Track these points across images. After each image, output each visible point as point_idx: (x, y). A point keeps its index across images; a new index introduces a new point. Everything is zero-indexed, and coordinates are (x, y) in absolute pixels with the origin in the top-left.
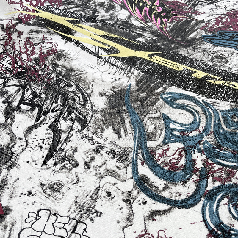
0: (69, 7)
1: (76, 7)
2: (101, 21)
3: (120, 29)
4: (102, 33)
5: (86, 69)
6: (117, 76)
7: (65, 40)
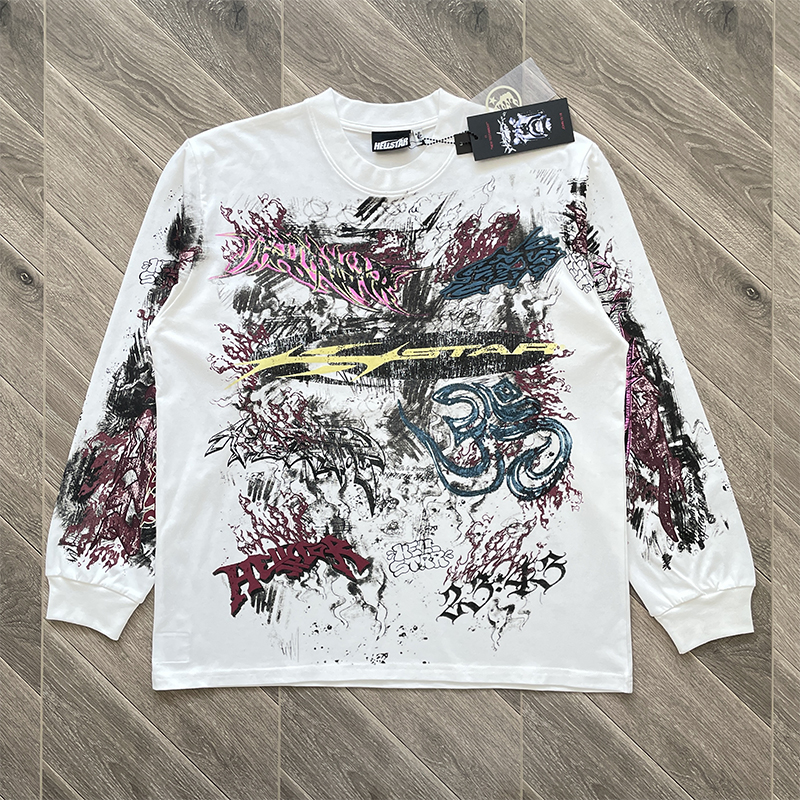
0: (278, 332)
1: (285, 328)
2: (324, 332)
3: (350, 333)
4: (335, 349)
5: (348, 407)
6: (381, 398)
7: (304, 382)
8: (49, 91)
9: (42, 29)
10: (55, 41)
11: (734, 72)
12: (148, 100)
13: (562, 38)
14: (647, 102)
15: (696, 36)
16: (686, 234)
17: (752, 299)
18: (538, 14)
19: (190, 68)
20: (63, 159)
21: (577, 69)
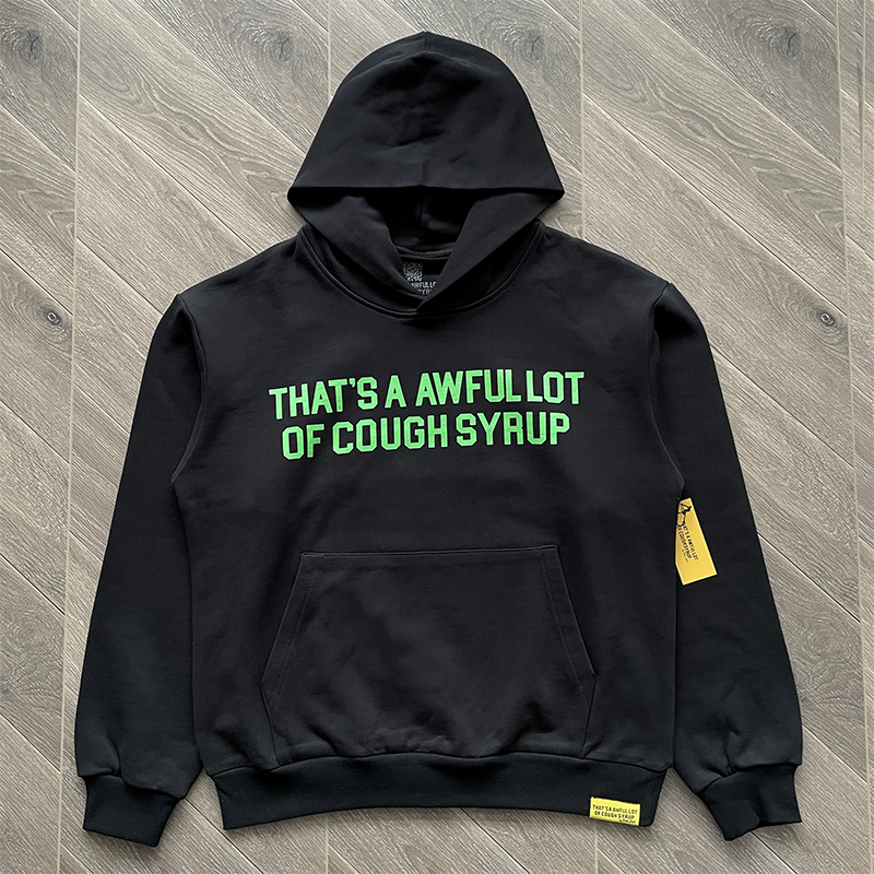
8: (82, 124)
9: (74, 62)
10: (90, 75)
11: (799, 97)
12: (187, 132)
13: (621, 65)
14: (711, 127)
15: (758, 61)
16: (755, 260)
17: (827, 324)
18: (595, 42)
19: (232, 99)
20: (95, 193)
21: (637, 96)
